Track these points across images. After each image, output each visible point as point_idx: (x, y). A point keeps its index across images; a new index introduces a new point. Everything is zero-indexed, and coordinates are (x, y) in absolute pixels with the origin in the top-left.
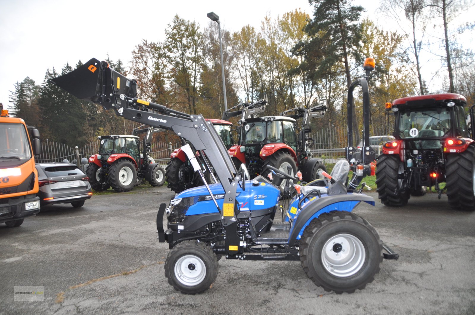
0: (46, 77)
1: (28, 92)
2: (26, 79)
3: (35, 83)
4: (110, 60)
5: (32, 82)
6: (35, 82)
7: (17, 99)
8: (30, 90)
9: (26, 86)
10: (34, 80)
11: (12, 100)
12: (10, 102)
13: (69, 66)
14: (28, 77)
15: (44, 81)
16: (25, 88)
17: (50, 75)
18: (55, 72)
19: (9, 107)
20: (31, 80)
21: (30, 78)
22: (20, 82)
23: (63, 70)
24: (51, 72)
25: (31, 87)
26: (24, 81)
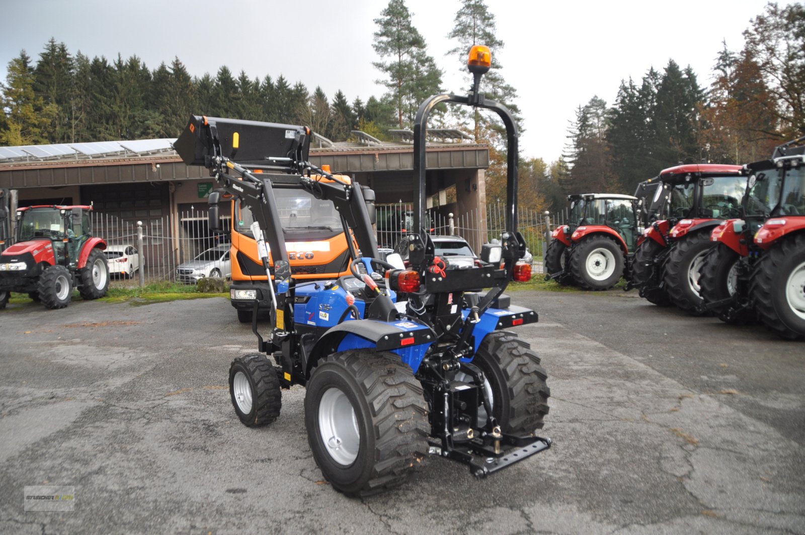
0: (620, 94)
1: (596, 121)
2: (593, 100)
3: (606, 106)
4: (728, 52)
5: (602, 104)
6: (606, 103)
7: (578, 132)
8: (598, 117)
9: (592, 110)
10: (605, 101)
11: (571, 135)
12: (568, 137)
13: (655, 71)
14: (596, 97)
15: (616, 101)
16: (591, 113)
17: (625, 89)
18: (633, 84)
19: (566, 146)
20: (600, 101)
21: (599, 98)
22: (583, 106)
23: (644, 79)
24: (627, 85)
25: (600, 112)
26: (590, 103)
